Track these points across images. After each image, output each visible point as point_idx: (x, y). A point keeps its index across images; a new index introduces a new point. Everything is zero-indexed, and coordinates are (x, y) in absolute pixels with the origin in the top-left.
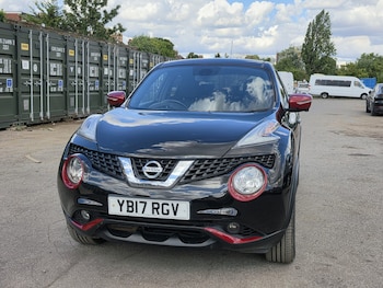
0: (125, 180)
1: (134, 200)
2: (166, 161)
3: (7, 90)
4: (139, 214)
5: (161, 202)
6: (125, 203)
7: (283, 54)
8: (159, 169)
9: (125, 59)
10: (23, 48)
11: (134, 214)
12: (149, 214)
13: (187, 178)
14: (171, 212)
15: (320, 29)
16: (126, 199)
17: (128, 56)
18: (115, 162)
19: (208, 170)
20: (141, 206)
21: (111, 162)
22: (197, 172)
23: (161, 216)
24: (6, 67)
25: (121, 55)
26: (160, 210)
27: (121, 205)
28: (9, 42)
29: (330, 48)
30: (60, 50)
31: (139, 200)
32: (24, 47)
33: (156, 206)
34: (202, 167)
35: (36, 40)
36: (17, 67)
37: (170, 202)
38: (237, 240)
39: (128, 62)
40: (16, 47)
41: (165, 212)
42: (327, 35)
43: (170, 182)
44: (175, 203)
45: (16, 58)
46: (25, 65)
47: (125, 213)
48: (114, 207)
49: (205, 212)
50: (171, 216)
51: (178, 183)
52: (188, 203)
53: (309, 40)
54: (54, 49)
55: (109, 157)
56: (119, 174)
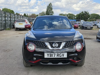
0: (48, 48)
1: (52, 53)
4: (53, 57)
5: (59, 54)
6: (49, 54)
7: (41, 14)
8: (57, 45)
9: (4, 15)
11: (52, 57)
12: (56, 57)
13: (65, 47)
15: (50, 7)
16: (49, 53)
17: (5, 14)
18: (44, 44)
19: (69, 44)
20: (54, 55)
21: (43, 44)
23: (59, 57)
25: (3, 14)
26: (59, 56)
27: (48, 55)
29: (53, 12)
33: (58, 55)
37: (62, 53)
39: (5, 15)
41: (60, 56)
42: (52, 9)
44: (63, 53)
47: (49, 57)
48: (46, 56)
49: (71, 55)
50: (62, 57)
51: (63, 48)
52: (67, 53)
53: (47, 10)
55: (40, 42)
56: (46, 47)
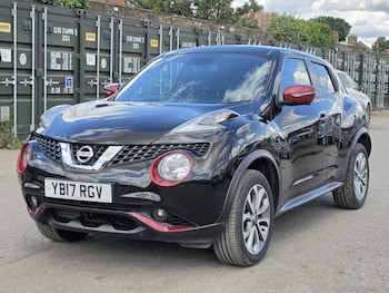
0: (61, 163)
1: (65, 183)
2: (99, 146)
3: (66, 91)
4: (69, 197)
5: (87, 185)
6: (58, 186)
8: (90, 154)
10: (87, 39)
11: (65, 197)
12: (77, 197)
13: (115, 163)
14: (96, 195)
16: (59, 182)
18: (57, 147)
19: (136, 156)
20: (71, 188)
21: (54, 148)
22: (125, 157)
23: (88, 199)
24: (66, 63)
26: (87, 193)
27: (55, 188)
28: (70, 31)
30: (138, 39)
31: (69, 183)
32: (90, 37)
33: (83, 189)
34: (130, 152)
35: (105, 28)
36: (79, 62)
37: (94, 185)
38: (165, 228)
40: (79, 38)
41: (91, 194)
43: (98, 166)
44: (99, 186)
45: (79, 52)
46: (90, 59)
47: (58, 195)
48: (49, 190)
49: (128, 195)
50: (96, 199)
52: (110, 187)
54: (129, 39)
